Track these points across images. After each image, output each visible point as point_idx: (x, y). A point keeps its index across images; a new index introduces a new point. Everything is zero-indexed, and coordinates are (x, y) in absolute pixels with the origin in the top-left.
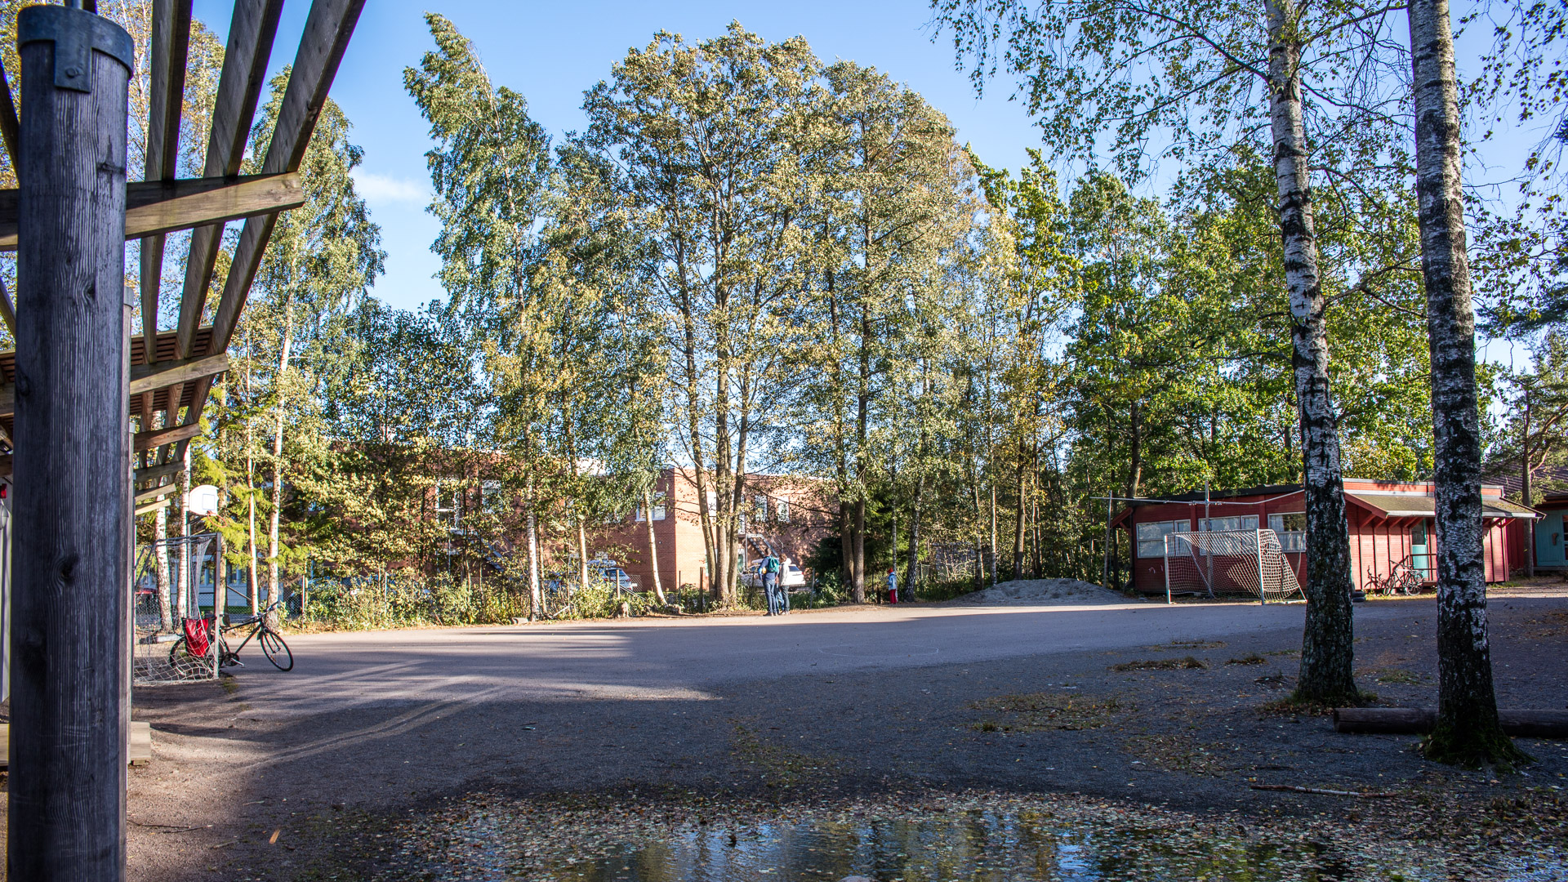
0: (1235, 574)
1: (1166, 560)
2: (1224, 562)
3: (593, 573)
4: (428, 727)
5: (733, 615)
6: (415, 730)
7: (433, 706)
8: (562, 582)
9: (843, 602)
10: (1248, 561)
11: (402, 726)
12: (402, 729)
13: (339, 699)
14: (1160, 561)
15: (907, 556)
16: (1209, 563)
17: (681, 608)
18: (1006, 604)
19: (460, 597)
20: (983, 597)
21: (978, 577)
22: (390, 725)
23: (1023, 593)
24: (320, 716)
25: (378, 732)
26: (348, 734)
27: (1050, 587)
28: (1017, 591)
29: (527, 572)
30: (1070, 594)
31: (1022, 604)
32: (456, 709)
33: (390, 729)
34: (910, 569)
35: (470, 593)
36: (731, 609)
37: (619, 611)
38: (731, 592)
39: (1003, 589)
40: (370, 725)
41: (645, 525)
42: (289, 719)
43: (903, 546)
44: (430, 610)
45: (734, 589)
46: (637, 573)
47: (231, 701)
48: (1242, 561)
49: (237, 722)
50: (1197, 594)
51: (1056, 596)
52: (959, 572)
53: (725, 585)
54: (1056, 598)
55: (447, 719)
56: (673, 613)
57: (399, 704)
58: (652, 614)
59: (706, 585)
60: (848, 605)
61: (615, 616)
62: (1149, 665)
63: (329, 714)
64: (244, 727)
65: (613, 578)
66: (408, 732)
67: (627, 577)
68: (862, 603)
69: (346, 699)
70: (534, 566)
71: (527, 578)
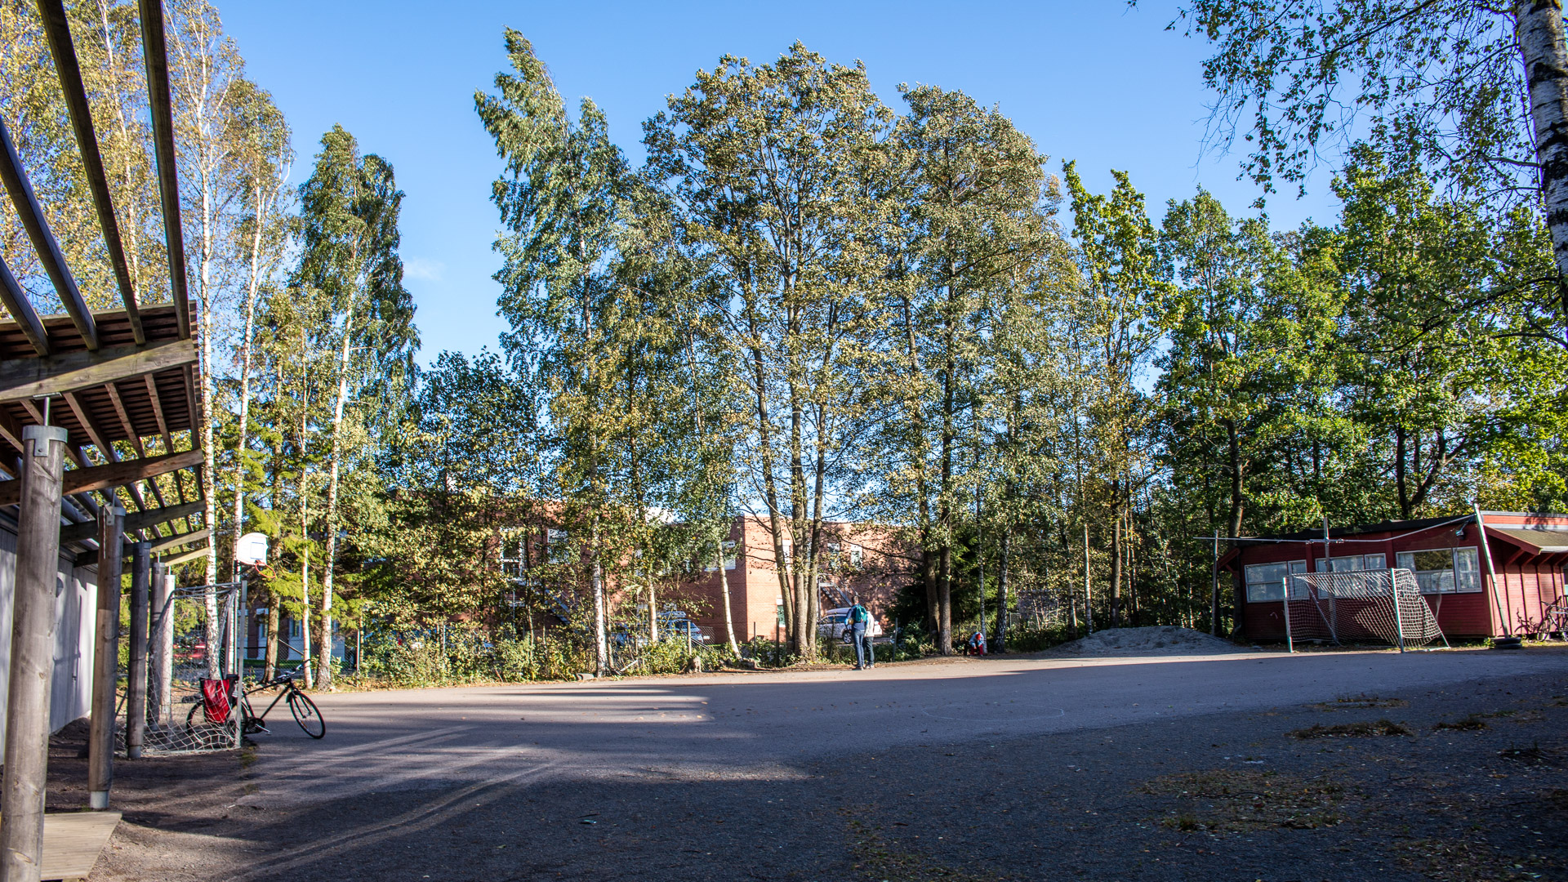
0: (1363, 619)
1: (1286, 604)
2: (1351, 606)
3: (664, 626)
4: (464, 819)
5: (813, 669)
6: (448, 823)
7: (474, 789)
8: (629, 635)
9: (929, 654)
10: (1382, 605)
11: (430, 817)
12: (432, 821)
13: (363, 778)
14: (1279, 605)
15: (996, 604)
16: (1332, 606)
17: (757, 662)
18: (1107, 655)
19: (521, 652)
20: (1080, 647)
21: (1071, 626)
22: (417, 816)
23: (1122, 642)
24: (335, 803)
25: (400, 827)
26: (362, 830)
27: (1153, 636)
28: (1116, 640)
29: (593, 625)
30: (1175, 643)
31: (1125, 655)
32: (500, 792)
33: (417, 820)
34: (1000, 618)
35: (533, 647)
36: (810, 662)
37: (691, 665)
38: (810, 645)
39: (1101, 638)
40: (394, 814)
41: (717, 574)
42: (297, 807)
43: (990, 594)
44: (490, 665)
45: (813, 641)
46: (708, 625)
47: (241, 779)
48: (1373, 604)
49: (235, 810)
50: (1318, 641)
51: (1160, 645)
52: (1049, 620)
53: (803, 637)
54: (1160, 648)
55: (488, 806)
56: (747, 667)
57: (432, 786)
58: (726, 668)
59: (782, 638)
60: (935, 656)
61: (686, 671)
62: (1338, 730)
63: (347, 800)
64: (241, 817)
65: (684, 630)
66: (438, 827)
67: (697, 629)
68: (949, 655)
69: (372, 778)
70: (600, 618)
71: (593, 632)
